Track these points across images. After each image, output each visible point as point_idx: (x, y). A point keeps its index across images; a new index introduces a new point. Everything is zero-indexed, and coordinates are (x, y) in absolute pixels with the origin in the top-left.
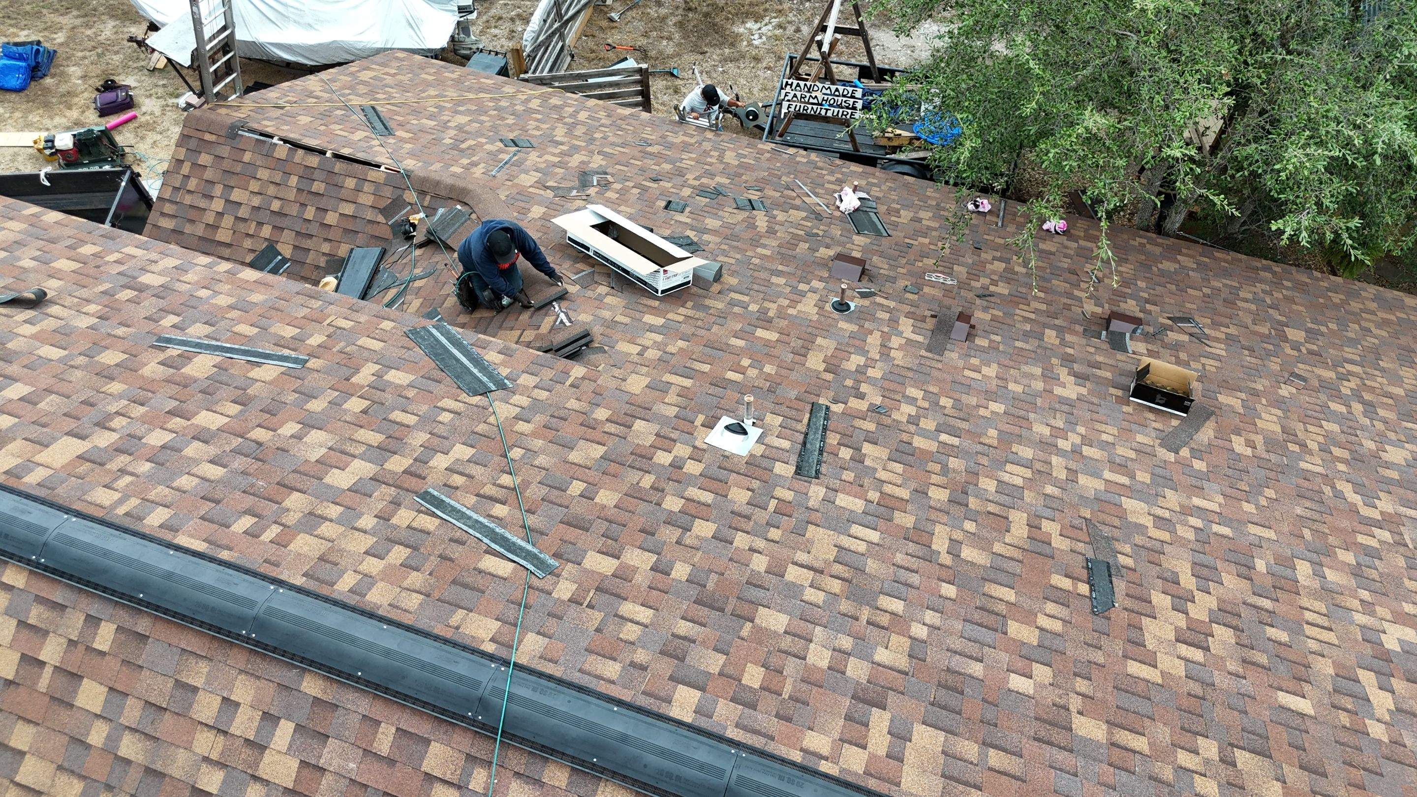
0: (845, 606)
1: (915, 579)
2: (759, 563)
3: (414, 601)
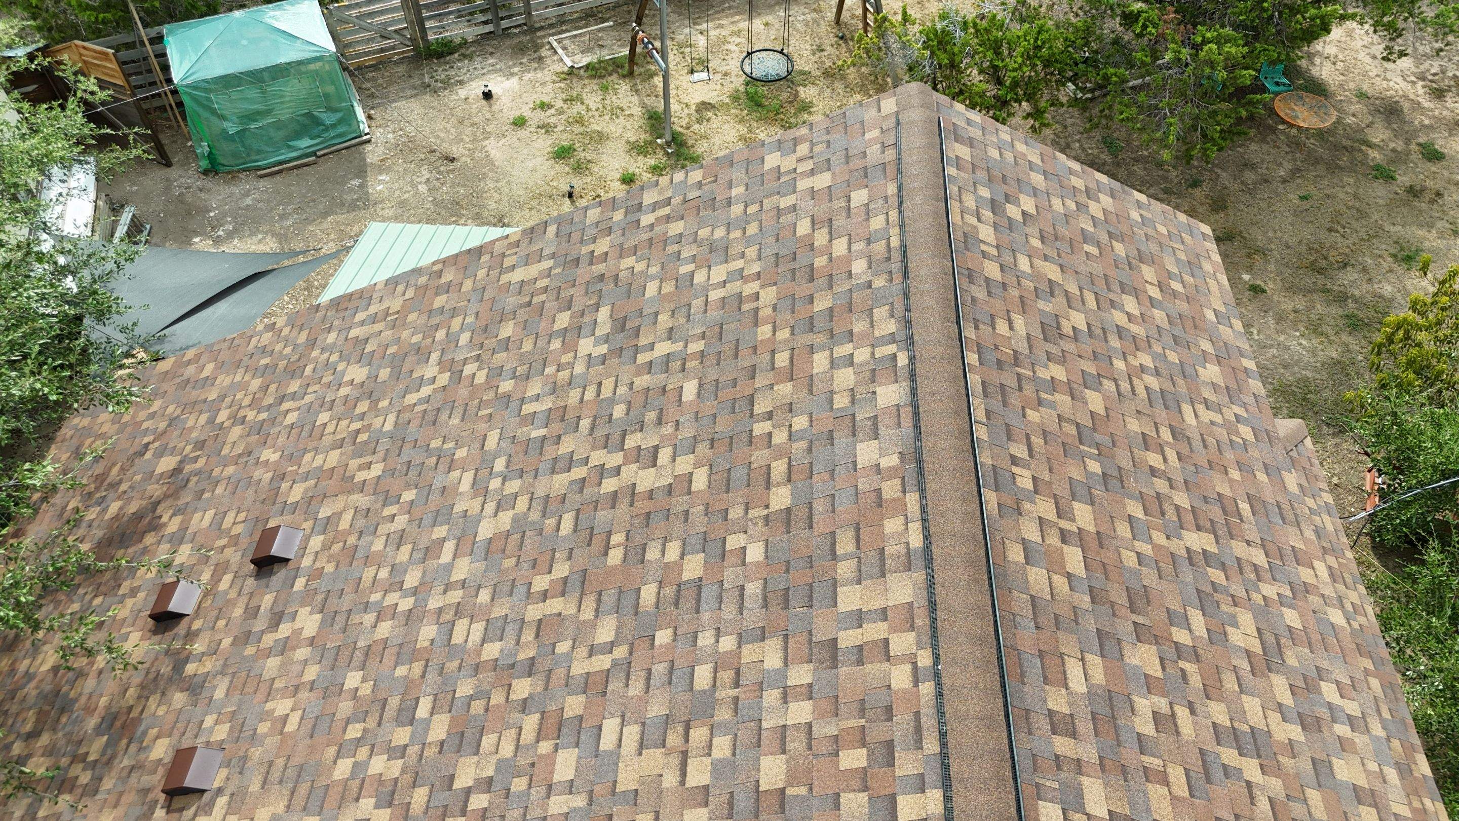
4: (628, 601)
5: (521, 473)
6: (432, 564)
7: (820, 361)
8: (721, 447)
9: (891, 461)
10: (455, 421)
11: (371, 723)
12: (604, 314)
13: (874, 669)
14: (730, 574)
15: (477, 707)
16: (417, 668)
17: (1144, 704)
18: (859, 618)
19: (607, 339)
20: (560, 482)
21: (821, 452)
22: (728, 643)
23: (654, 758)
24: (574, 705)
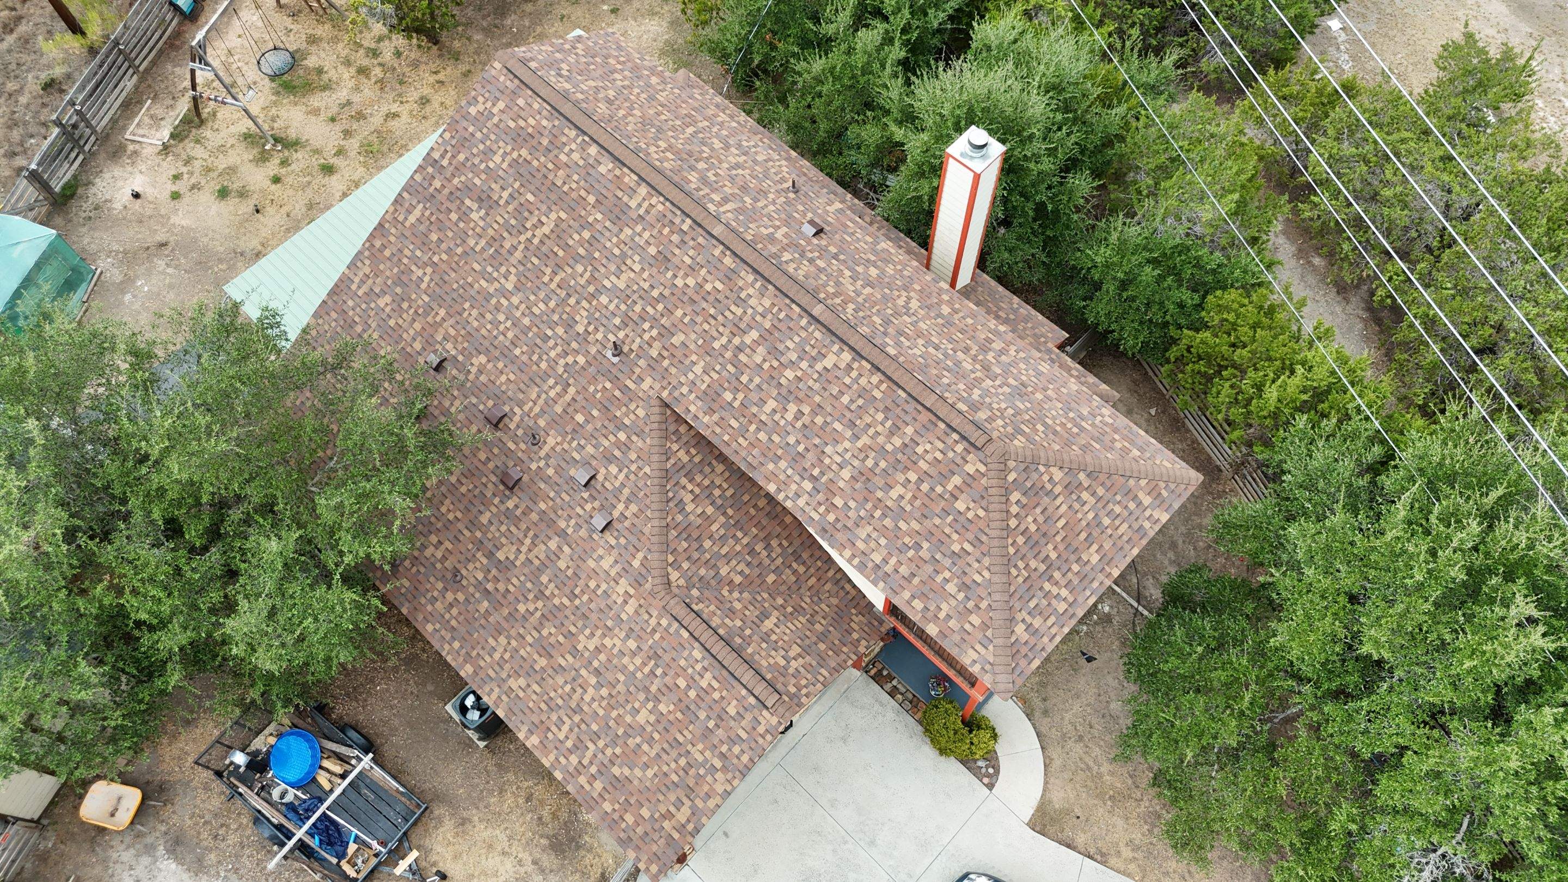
0: (630, 253)
1: (604, 261)
2: (645, 275)
3: (743, 274)
4: (578, 258)
5: (501, 264)
6: (503, 309)
7: (563, 157)
8: (560, 202)
9: (611, 166)
10: (453, 275)
11: (538, 351)
12: (468, 202)
13: (653, 211)
14: (598, 227)
15: (565, 316)
16: (535, 329)
17: (710, 174)
18: (640, 205)
19: (480, 208)
20: (518, 255)
21: (589, 179)
22: (615, 240)
23: (624, 277)
24: (591, 289)
